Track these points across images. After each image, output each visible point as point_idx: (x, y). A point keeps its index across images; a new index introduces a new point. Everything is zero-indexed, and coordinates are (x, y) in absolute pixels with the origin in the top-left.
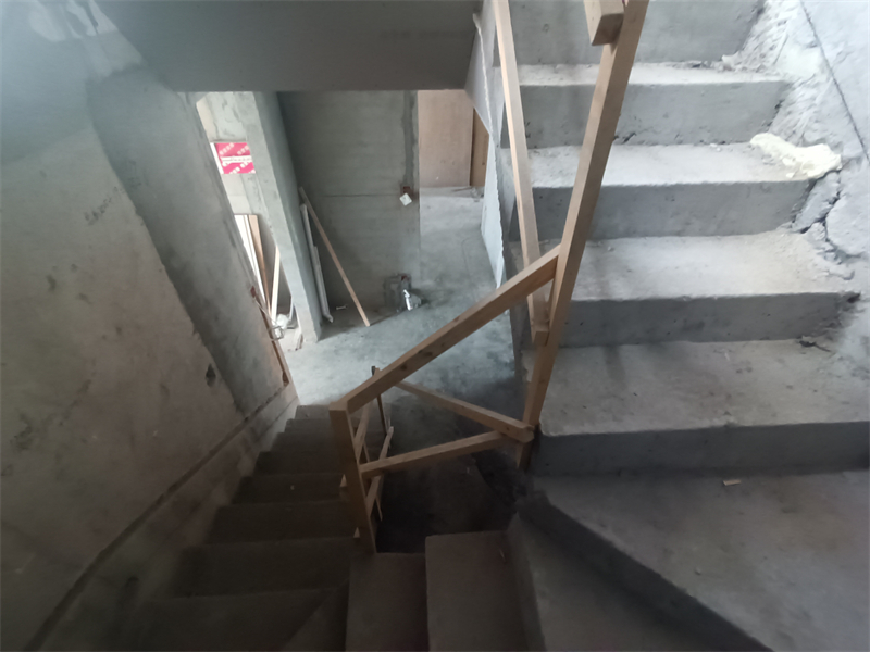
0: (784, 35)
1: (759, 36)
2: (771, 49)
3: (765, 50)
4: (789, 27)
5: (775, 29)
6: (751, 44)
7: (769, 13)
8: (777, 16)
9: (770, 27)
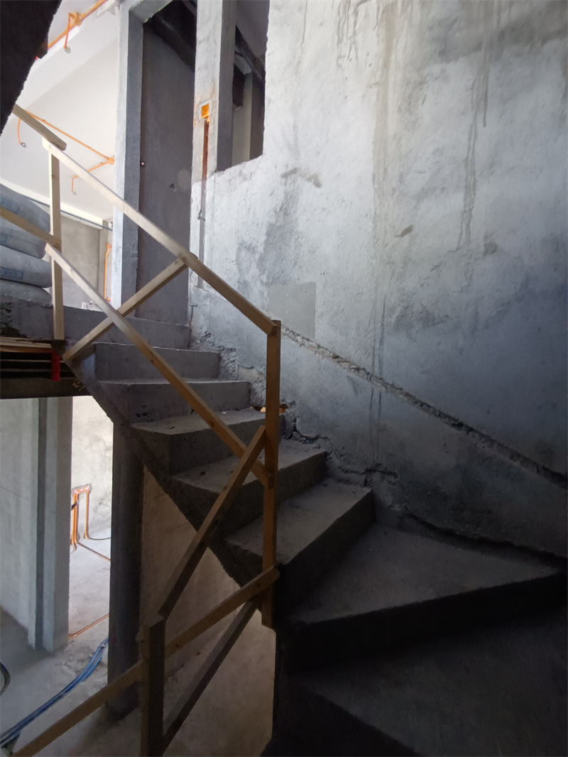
0: (236, 366)
1: (224, 368)
2: (233, 371)
3: (231, 372)
4: (237, 362)
5: (230, 364)
6: (223, 371)
7: (224, 358)
8: (229, 359)
9: (228, 363)
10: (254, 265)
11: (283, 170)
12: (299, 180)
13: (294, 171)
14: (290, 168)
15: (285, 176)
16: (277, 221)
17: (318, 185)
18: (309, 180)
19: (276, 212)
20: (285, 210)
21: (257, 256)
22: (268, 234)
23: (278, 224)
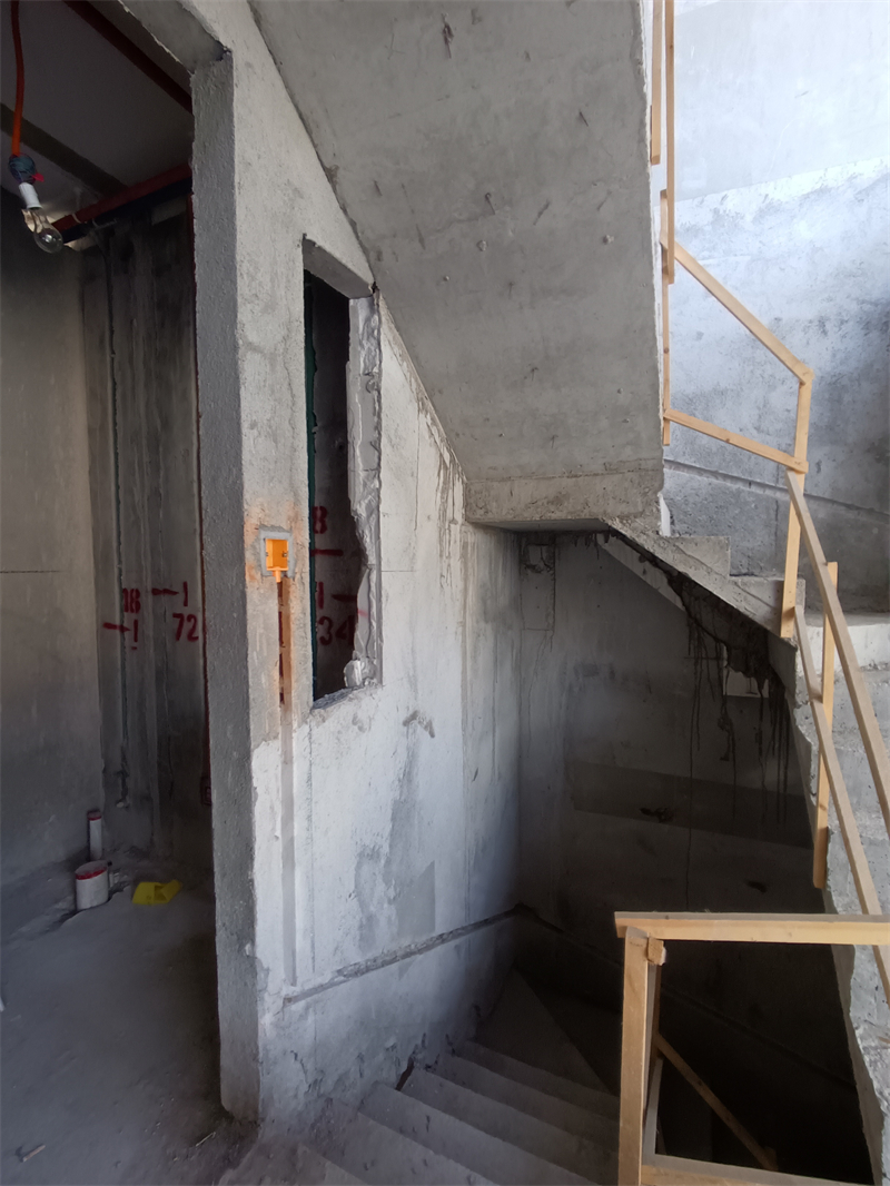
10: (379, 879)
11: (404, 715)
12: (420, 729)
13: (414, 716)
14: (411, 712)
15: (406, 723)
16: (401, 795)
17: (432, 735)
18: (426, 728)
19: (399, 780)
20: (407, 777)
21: (383, 862)
22: (393, 819)
23: (403, 798)
